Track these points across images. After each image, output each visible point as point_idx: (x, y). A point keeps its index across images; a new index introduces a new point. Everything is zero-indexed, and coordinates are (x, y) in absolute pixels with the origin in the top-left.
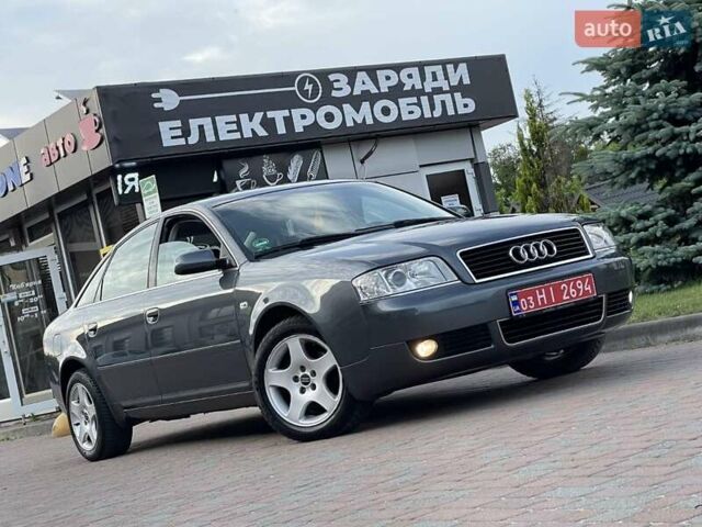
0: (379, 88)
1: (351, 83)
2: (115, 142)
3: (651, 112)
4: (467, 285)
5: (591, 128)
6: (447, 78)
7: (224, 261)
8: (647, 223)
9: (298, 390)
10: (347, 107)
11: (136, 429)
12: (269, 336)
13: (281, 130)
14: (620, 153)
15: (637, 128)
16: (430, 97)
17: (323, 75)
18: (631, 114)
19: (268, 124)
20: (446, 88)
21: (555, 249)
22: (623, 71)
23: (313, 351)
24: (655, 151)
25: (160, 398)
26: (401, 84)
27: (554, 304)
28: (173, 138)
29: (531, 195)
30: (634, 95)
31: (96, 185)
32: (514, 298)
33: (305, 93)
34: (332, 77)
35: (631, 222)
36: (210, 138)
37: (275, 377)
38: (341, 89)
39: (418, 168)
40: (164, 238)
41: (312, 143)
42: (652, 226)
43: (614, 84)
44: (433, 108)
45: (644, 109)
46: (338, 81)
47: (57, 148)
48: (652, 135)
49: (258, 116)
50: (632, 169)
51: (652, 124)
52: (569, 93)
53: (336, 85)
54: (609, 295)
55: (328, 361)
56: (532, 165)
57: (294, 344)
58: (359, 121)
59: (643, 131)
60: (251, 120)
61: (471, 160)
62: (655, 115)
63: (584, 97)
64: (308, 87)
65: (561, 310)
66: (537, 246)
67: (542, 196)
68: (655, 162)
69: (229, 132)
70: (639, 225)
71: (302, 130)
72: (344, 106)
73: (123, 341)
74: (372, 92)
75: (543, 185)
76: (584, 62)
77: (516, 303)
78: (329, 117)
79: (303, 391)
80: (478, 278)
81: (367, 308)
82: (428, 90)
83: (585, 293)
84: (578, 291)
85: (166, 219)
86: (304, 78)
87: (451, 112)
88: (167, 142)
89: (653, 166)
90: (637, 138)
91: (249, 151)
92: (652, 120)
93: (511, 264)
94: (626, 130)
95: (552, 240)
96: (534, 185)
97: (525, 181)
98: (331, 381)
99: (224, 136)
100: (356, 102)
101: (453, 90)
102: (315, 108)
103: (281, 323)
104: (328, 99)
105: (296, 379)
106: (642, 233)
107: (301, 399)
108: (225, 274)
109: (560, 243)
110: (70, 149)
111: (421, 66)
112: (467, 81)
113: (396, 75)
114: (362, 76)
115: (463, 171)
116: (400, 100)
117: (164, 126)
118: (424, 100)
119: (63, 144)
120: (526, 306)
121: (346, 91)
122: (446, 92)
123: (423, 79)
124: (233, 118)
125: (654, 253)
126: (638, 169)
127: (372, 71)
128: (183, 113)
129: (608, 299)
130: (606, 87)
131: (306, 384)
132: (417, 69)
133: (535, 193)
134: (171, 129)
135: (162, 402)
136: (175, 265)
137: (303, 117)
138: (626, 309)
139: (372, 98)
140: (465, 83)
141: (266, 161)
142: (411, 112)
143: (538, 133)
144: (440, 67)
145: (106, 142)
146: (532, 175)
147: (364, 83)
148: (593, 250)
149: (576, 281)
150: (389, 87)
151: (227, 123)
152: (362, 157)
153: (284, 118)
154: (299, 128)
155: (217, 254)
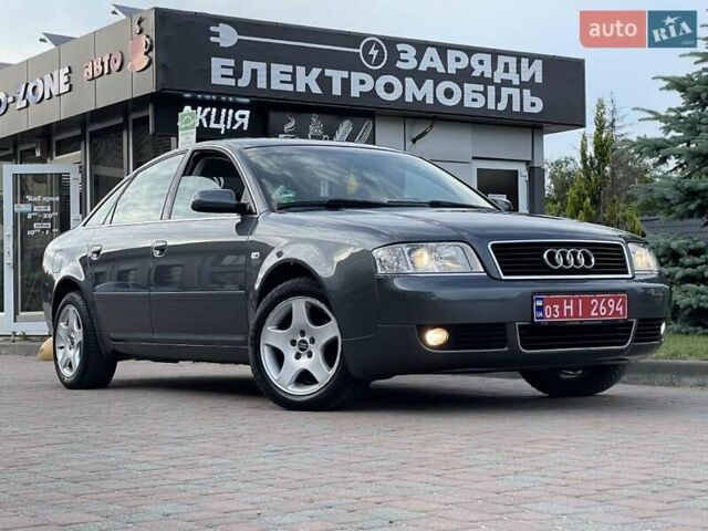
0: (446, 68)
1: (419, 57)
2: (163, 68)
4: (491, 278)
5: (658, 149)
6: (519, 72)
7: (244, 205)
8: (697, 260)
9: (293, 355)
10: (409, 81)
12: (274, 292)
13: (337, 90)
14: (683, 181)
16: (498, 87)
17: (391, 43)
18: (704, 143)
19: (324, 82)
20: (516, 82)
21: (593, 260)
22: (704, 96)
23: (317, 317)
25: (151, 336)
26: (470, 69)
27: (582, 318)
28: (223, 76)
29: (582, 208)
31: (134, 110)
32: (539, 303)
33: (368, 58)
34: (400, 47)
35: (681, 256)
36: (262, 84)
37: (272, 336)
38: (407, 61)
39: (470, 160)
40: (188, 171)
41: (365, 111)
42: (702, 264)
43: (692, 108)
44: (498, 99)
46: (406, 52)
47: (102, 64)
49: (316, 72)
50: (692, 200)
52: (643, 110)
53: (402, 56)
54: (640, 320)
55: (330, 331)
56: (589, 178)
57: (299, 306)
58: (419, 98)
60: (307, 75)
61: (527, 162)
63: (658, 117)
64: (374, 52)
65: (586, 326)
66: (574, 254)
67: (593, 212)
69: (282, 82)
70: (688, 261)
71: (358, 95)
72: (407, 79)
73: (128, 271)
74: (439, 70)
75: (596, 201)
76: (665, 79)
77: (540, 309)
78: (389, 88)
79: (298, 356)
80: (505, 274)
81: (383, 282)
82: (497, 80)
83: (616, 313)
84: (609, 309)
85: (194, 152)
86: (371, 43)
87: (516, 108)
88: (216, 79)
90: (704, 169)
93: (543, 267)
94: (694, 157)
95: (592, 251)
96: (588, 200)
97: (578, 194)
98: (329, 352)
99: (276, 85)
100: (420, 77)
101: (522, 86)
102: (376, 75)
103: (290, 282)
104: (391, 69)
105: (293, 343)
106: (690, 270)
107: (295, 364)
108: (242, 220)
109: (600, 256)
110: (115, 67)
111: (495, 54)
112: (539, 79)
113: (467, 58)
114: (431, 52)
115: (517, 171)
116: (466, 85)
117: (216, 62)
118: (491, 90)
119: (109, 61)
120: (550, 314)
121: (412, 64)
122: (515, 87)
123: (494, 67)
124: (289, 68)
125: (698, 292)
126: (698, 201)
127: (443, 49)
128: (239, 53)
129: (639, 325)
130: (683, 110)
131: (303, 350)
132: (490, 56)
133: (587, 208)
134: (223, 67)
135: (153, 341)
136: (193, 200)
137: (362, 82)
138: (655, 340)
139: (437, 77)
140: (537, 81)
141: (314, 120)
142: (475, 100)
143: (602, 146)
144: (515, 59)
145: (153, 66)
146: (587, 189)
147: (432, 60)
148: (633, 271)
149: (608, 299)
150: (457, 70)
151: (282, 72)
152: (414, 136)
153: (343, 79)
154: (355, 93)
155: (239, 197)
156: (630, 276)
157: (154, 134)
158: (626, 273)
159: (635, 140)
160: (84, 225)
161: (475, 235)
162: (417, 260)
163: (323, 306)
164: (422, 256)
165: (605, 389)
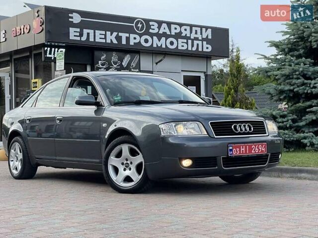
0: (171, 33)
1: (159, 28)
2: (48, 32)
3: (295, 71)
4: (210, 137)
5: (267, 72)
6: (201, 34)
7: (99, 103)
8: (284, 120)
9: (123, 169)
10: (155, 38)
11: (39, 168)
12: (114, 142)
13: (124, 42)
14: (278, 86)
15: (288, 77)
16: (193, 41)
17: (147, 21)
18: (287, 70)
19: (119, 38)
20: (200, 38)
21: (252, 129)
22: (286, 50)
23: (133, 153)
24: (294, 89)
25: (55, 158)
26: (181, 33)
27: (248, 154)
28: (75, 36)
29: (230, 94)
30: (289, 62)
31: (35, 50)
32: (231, 148)
33: (138, 28)
34: (151, 23)
35: (277, 118)
36: (91, 39)
37: (113, 161)
38: (154, 29)
39: (180, 71)
40: (71, 85)
41: (136, 51)
42: (286, 121)
43: (281, 55)
44: (193, 46)
45: (293, 69)
46: (153, 25)
47: (21, 29)
48: (294, 81)
49: (115, 34)
50: (282, 94)
51: (295, 76)
52: (259, 54)
53: (152, 27)
54: (272, 154)
55: (139, 159)
56: (233, 81)
57: (125, 148)
58: (159, 45)
59: (290, 79)
60: (111, 35)
61: (205, 73)
62: (297, 73)
63: (265, 57)
64: (140, 25)
65: (250, 157)
66: (245, 126)
67: (235, 96)
68: (293, 93)
69: (100, 38)
70: (280, 120)
71: (133, 44)
72: (154, 37)
74: (168, 33)
75: (236, 91)
76: (269, 42)
77: (231, 150)
78: (146, 41)
79: (125, 170)
80: (216, 135)
81: (164, 139)
82: (192, 37)
83: (262, 151)
84: (259, 150)
85: (73, 77)
86: (138, 21)
87: (200, 49)
88: (72, 37)
89: (291, 95)
90: (287, 81)
91: (107, 49)
92: (296, 75)
93: (232, 132)
94: (282, 76)
95: (251, 124)
96: (233, 90)
97: (229, 88)
98: (139, 168)
99: (98, 40)
100: (159, 36)
101: (203, 40)
102: (141, 36)
103: (121, 137)
104: (147, 33)
105: (123, 164)
106: (281, 124)
107: (124, 173)
108: (98, 109)
109: (255, 126)
110: (26, 31)
111: (191, 26)
112: (210, 37)
113: (179, 28)
114: (164, 25)
115: (200, 77)
116: (179, 40)
117: (72, 30)
118: (190, 42)
119: (24, 28)
120: (235, 152)
121: (156, 31)
122: (200, 40)
123: (191, 32)
124: (103, 32)
125: (284, 134)
126: (285, 95)
127: (169, 24)
128: (82, 26)
129: (271, 156)
130: (277, 55)
131: (127, 166)
132: (189, 27)
133: (232, 94)
134: (75, 32)
135: (56, 160)
136: (76, 100)
137: (135, 38)
138: (277, 161)
139: (167, 36)
140: (209, 38)
141: (114, 55)
142: (183, 46)
143: (239, 68)
144: (200, 28)
145: (44, 31)
146: (232, 85)
147: (164, 29)
148: (268, 132)
149: (259, 145)
150: (175, 33)
151: (100, 34)
152: (157, 61)
153: (126, 37)
154: (132, 43)
155: (96, 99)
156: (267, 135)
157: (44, 61)
158: (266, 133)
159: (257, 68)
160: (22, 107)
161: (203, 118)
162: (178, 130)
163: (136, 148)
164: (180, 127)
165: (252, 181)
